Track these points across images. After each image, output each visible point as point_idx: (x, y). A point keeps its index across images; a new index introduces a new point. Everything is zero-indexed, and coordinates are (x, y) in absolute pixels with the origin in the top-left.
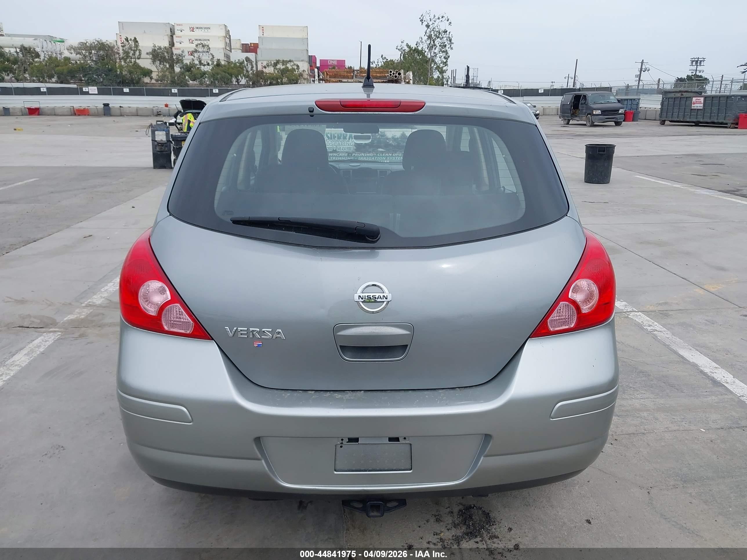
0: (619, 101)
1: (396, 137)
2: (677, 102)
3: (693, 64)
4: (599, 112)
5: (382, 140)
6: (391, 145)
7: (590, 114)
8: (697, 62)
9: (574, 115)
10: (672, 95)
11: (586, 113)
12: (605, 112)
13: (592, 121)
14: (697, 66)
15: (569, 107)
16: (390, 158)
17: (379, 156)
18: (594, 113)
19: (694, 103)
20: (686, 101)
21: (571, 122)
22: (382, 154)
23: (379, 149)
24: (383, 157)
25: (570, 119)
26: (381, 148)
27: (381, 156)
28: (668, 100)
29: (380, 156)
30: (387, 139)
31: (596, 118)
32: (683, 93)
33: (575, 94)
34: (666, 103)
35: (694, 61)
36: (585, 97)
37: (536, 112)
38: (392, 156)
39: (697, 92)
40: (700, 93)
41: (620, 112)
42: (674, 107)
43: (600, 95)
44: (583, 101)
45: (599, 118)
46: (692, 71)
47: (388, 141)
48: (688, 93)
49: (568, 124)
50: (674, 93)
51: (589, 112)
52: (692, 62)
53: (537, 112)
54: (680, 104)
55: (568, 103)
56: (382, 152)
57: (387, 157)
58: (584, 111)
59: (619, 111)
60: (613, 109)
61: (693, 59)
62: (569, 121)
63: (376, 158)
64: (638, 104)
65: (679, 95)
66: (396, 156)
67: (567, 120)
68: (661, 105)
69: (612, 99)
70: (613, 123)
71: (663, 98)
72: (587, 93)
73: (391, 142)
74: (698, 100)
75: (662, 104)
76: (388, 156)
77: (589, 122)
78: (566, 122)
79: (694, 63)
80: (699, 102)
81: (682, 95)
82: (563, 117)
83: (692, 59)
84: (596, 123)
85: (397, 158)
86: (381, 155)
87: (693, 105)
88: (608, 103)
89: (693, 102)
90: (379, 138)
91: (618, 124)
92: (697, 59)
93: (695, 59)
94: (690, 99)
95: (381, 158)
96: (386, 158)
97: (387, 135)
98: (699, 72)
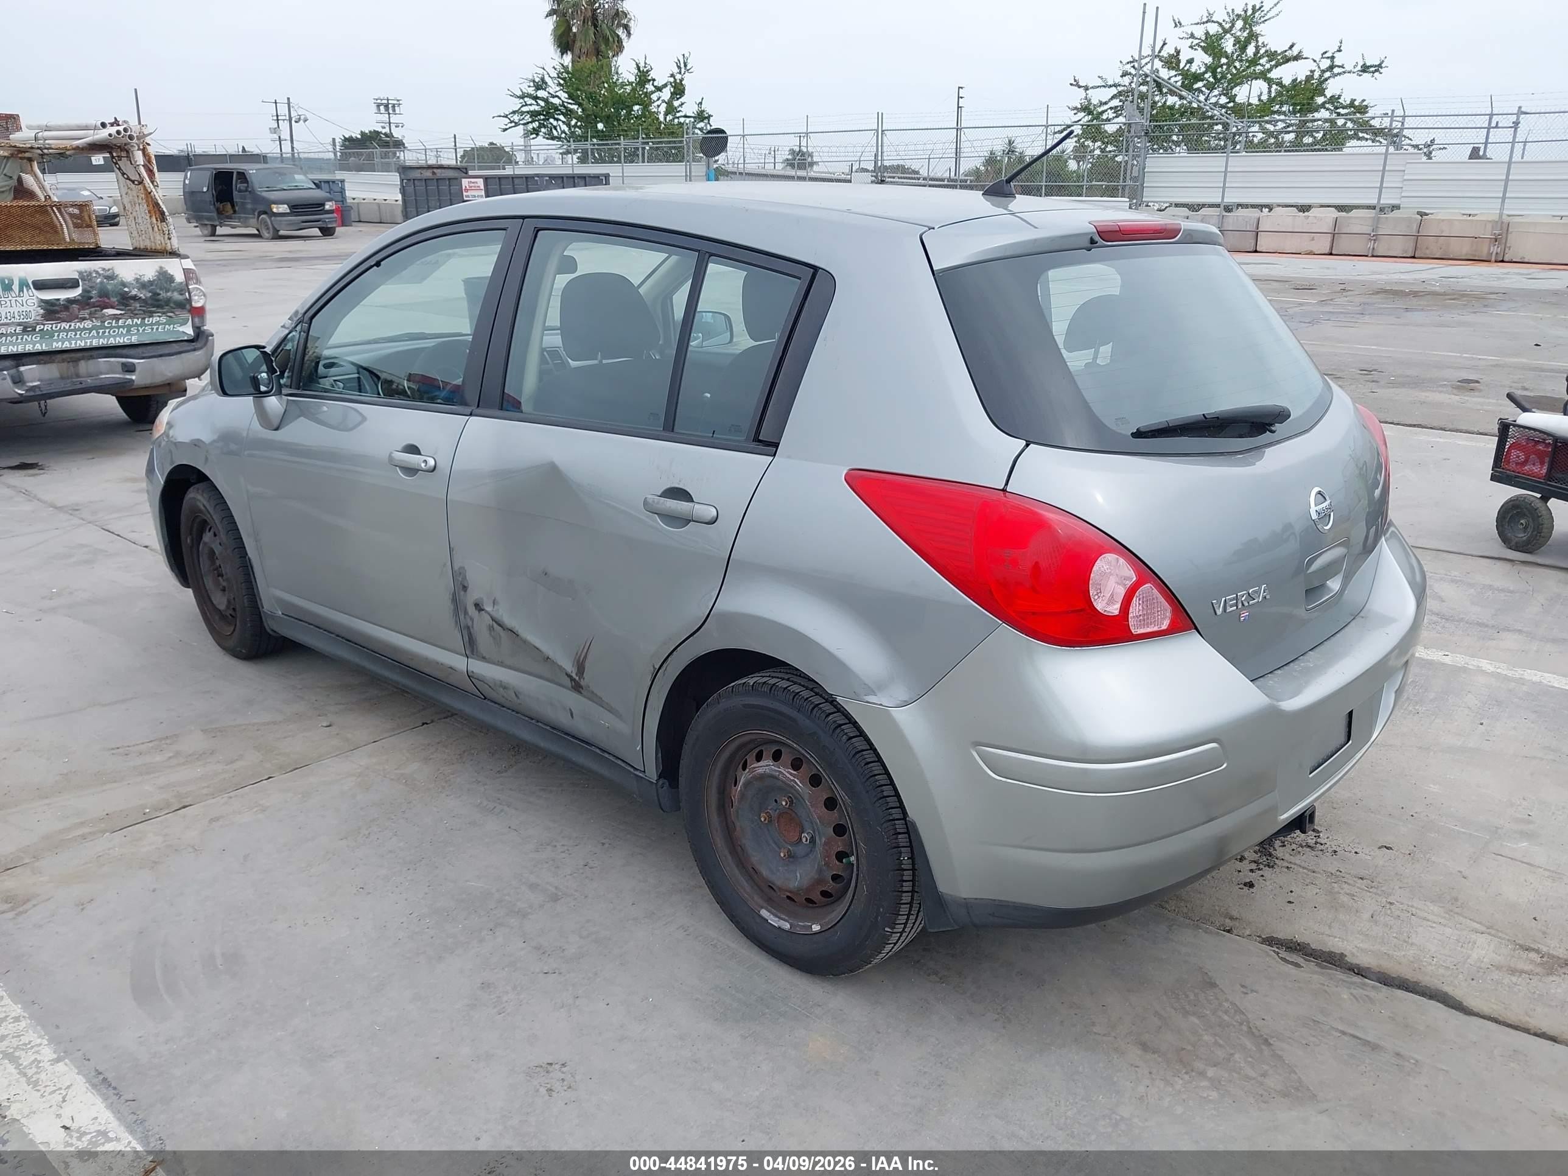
0: (318, 185)
1: (146, 279)
2: (432, 187)
3: (380, 110)
4: (284, 208)
5: (109, 287)
6: (135, 298)
7: (265, 213)
8: (387, 106)
9: (223, 216)
10: (416, 174)
11: (254, 211)
12: (298, 208)
13: (274, 228)
14: (389, 114)
15: (209, 198)
16: (138, 330)
17: (107, 328)
18: (275, 210)
19: (467, 190)
20: (450, 186)
21: (220, 230)
22: (117, 322)
23: (105, 311)
24: (119, 327)
25: (217, 223)
26: (113, 307)
27: (115, 327)
28: (414, 184)
29: (111, 328)
30: (124, 284)
31: (281, 221)
32: (435, 170)
33: (215, 169)
34: (410, 189)
35: (382, 104)
36: (242, 176)
37: (110, 209)
38: (143, 324)
39: (459, 169)
40: (464, 171)
41: (327, 207)
42: (427, 196)
43: (277, 173)
44: (242, 186)
45: (286, 221)
46: (383, 124)
47: (126, 289)
48: (443, 170)
49: (213, 234)
50: (419, 171)
51: (262, 208)
52: (378, 106)
53: (112, 209)
54: (438, 191)
55: (205, 189)
56: (117, 318)
57: (129, 327)
58: (249, 206)
59: (323, 205)
60: (311, 202)
61: (379, 101)
62: (214, 227)
63: (101, 331)
64: (342, 191)
65: (428, 174)
66: (152, 324)
67: (209, 228)
68: (401, 193)
69: (300, 179)
70: (316, 232)
71: (402, 181)
72: (245, 168)
73: (134, 292)
74: (473, 183)
75: (403, 191)
76: (132, 326)
77: (268, 229)
78: (207, 231)
79: (382, 108)
80: (475, 187)
81: (434, 173)
82: (198, 219)
83: (377, 100)
84: (282, 233)
85: (155, 327)
86: (113, 325)
87: (465, 194)
88: (297, 188)
89: (464, 188)
90: (102, 283)
91: (327, 232)
92: (386, 102)
93: (382, 100)
94: (455, 181)
95: (114, 332)
96: (129, 331)
97: (120, 276)
98: (396, 127)
